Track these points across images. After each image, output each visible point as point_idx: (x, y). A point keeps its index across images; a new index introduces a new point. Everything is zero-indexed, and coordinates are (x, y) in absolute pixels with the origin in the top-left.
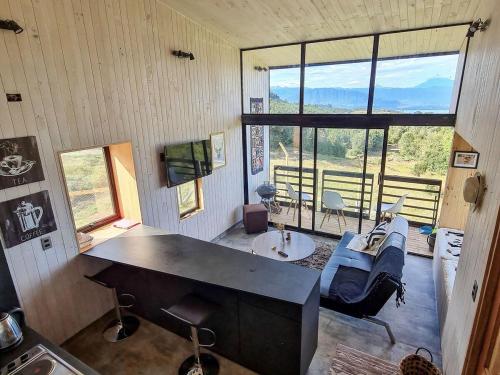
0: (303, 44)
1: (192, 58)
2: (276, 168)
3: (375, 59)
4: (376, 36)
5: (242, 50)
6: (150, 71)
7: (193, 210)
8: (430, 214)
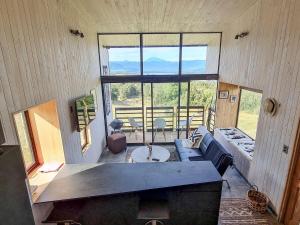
0: (141, 34)
1: (82, 36)
2: (116, 109)
3: (181, 46)
4: (181, 34)
5: (99, 34)
6: (61, 43)
7: (85, 146)
8: (201, 123)
